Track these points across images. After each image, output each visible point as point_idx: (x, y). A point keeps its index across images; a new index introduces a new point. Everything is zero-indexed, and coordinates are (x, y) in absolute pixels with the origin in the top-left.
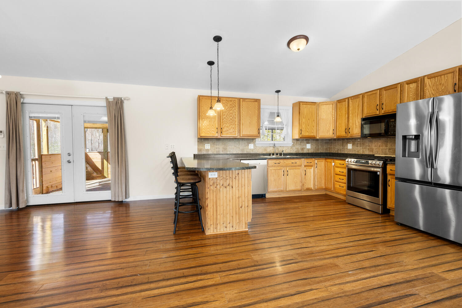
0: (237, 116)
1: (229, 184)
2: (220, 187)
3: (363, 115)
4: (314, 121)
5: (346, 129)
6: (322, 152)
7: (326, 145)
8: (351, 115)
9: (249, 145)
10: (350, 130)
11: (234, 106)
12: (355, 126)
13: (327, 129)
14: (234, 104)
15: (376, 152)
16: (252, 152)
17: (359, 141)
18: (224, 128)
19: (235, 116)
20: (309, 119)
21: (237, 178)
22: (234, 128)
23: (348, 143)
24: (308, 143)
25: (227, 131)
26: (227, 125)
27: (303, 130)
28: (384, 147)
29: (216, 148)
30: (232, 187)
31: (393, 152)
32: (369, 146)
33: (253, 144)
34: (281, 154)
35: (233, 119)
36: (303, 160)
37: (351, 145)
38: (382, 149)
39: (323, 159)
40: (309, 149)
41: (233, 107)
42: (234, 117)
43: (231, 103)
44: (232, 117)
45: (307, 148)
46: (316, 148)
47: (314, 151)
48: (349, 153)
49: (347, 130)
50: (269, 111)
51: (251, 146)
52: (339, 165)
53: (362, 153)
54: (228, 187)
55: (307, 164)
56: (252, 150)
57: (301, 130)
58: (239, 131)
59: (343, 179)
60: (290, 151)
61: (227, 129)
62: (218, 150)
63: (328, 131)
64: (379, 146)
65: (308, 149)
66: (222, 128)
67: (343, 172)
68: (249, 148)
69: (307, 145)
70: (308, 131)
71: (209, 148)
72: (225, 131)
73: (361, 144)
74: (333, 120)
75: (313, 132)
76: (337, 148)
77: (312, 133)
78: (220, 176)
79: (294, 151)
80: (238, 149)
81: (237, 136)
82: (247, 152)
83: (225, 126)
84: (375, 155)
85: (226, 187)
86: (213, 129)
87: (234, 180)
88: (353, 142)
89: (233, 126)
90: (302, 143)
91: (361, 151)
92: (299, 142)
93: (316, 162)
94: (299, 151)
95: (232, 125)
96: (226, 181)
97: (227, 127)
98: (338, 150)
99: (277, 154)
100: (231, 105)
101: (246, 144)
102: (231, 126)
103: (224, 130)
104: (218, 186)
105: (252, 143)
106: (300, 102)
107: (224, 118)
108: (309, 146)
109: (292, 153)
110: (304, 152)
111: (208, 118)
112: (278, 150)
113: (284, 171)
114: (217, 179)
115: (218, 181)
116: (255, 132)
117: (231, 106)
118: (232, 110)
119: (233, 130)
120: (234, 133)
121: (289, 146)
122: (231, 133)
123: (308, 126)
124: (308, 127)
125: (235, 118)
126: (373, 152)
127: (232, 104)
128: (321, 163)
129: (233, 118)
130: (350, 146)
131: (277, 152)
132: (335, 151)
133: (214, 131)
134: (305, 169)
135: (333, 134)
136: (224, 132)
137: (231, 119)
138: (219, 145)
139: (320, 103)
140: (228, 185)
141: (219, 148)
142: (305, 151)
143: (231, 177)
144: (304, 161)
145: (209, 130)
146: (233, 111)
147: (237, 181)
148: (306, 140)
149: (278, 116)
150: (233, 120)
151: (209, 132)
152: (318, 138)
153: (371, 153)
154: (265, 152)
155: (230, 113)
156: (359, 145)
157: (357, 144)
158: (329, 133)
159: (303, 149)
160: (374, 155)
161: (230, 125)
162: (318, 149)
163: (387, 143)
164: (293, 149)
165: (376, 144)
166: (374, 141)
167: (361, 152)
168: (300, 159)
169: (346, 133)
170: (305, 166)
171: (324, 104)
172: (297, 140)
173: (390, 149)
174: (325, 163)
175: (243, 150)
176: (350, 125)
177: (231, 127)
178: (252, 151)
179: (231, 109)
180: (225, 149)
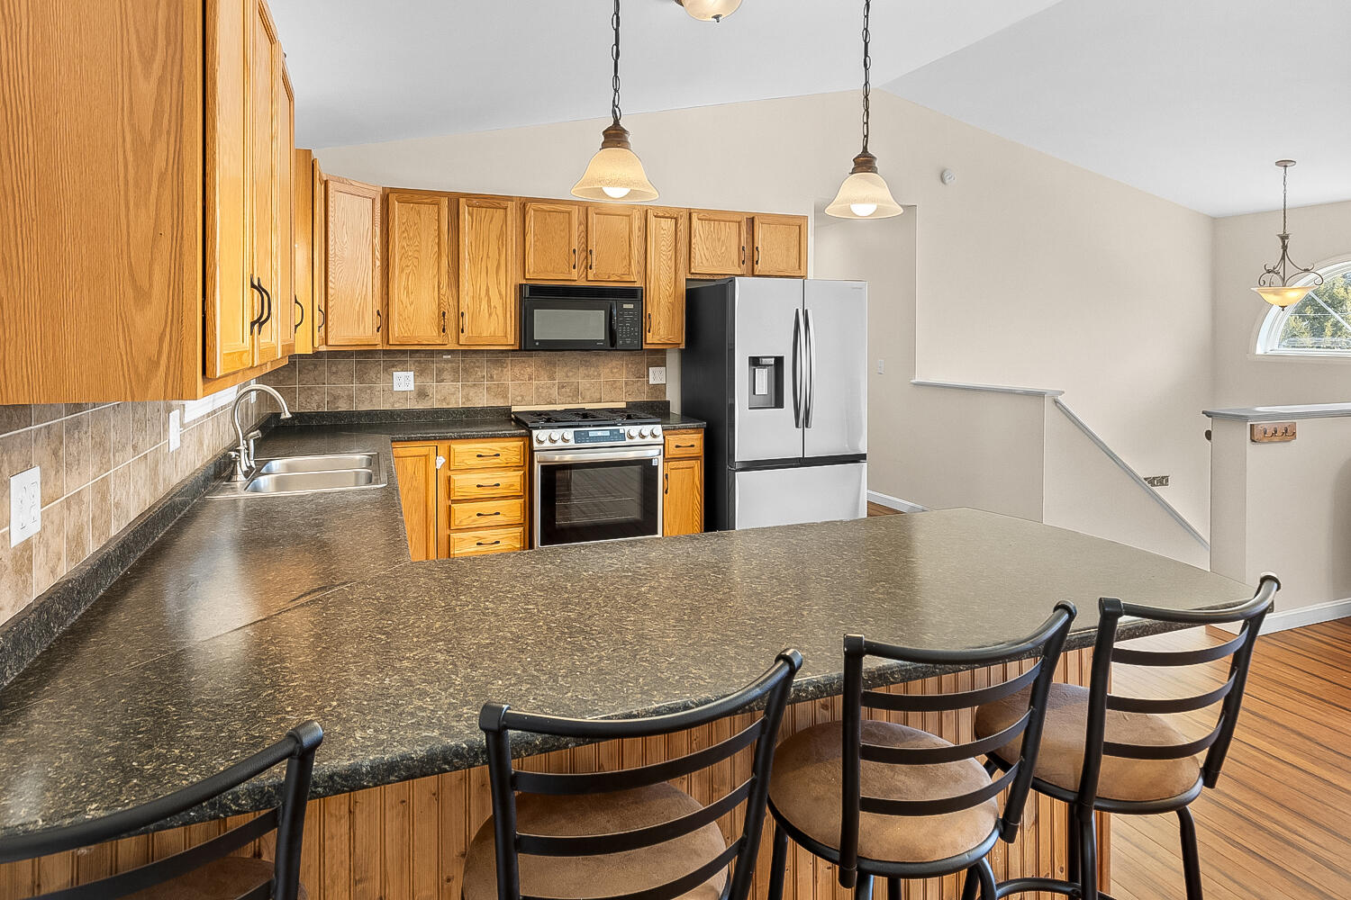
3: (527, 274)
10: (466, 323)
17: (446, 361)
23: (392, 366)
28: (545, 381)
31: (571, 394)
32: (492, 377)
37: (411, 374)
38: (537, 388)
48: (398, 406)
49: (450, 319)
52: (475, 462)
53: (463, 403)
56: (176, 459)
59: (498, 514)
64: (527, 377)
67: (498, 485)
73: (456, 371)
84: (514, 409)
88: (420, 362)
91: (456, 399)
98: (336, 397)
126: (505, 397)
130: (404, 381)
132: (314, 405)
153: (499, 403)
156: (446, 375)
157: (440, 371)
158: (362, 328)
163: (555, 366)
165: (516, 370)
167: (457, 402)
169: (443, 330)
173: (563, 387)
176: (466, 300)
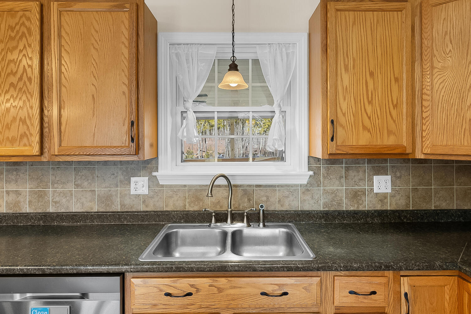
0: (37, 71)
4: (397, 80)
6: (444, 206)
9: (133, 179)
11: (23, 33)
14: (23, 24)
16: (142, 208)
19: (29, 70)
20: (372, 74)
24: (384, 172)
29: (8, 192)
33: (146, 179)
34: (254, 219)
35: (21, 84)
40: (385, 196)
41: (21, 38)
42: (25, 78)
43: (12, 22)
44: (18, 75)
45: (376, 190)
46: (415, 190)
47: (408, 204)
51: (140, 185)
56: (144, 199)
57: (332, 122)
58: (47, 135)
60: (303, 201)
65: (383, 197)
68: (133, 192)
69: (375, 178)
75: (393, 127)
77: (390, 133)
79: (316, 203)
80: (90, 194)
81: (36, 150)
82: (122, 205)
89: (23, 113)
90: (352, 173)
92: (340, 169)
93: (405, 287)
94: (339, 204)
95: (15, 108)
100: (12, 28)
101: (121, 177)
102: (13, 113)
105: (142, 173)
108: (382, 184)
109: (311, 213)
110: (361, 208)
112: (249, 200)
116: (118, 135)
117: (13, 35)
118: (15, 48)
119: (23, 129)
120: (26, 139)
121: (296, 185)
123: (370, 102)
124: (369, 109)
125: (30, 79)
127: (17, 24)
128: (432, 292)
129: (20, 79)
131: (244, 204)
137: (12, 85)
138: (17, 181)
141: (18, 193)
142: (367, 204)
146: (21, 51)
148: (372, 161)
149: (234, 67)
150: (21, 89)
152: (420, 156)
154: (194, 208)
155: (10, 61)
159: (356, 195)
161: (8, 111)
164: (312, 198)
172: (331, 161)
175: (108, 198)
177: (15, 119)
178: (144, 202)
179: (14, 43)
180: (41, 196)
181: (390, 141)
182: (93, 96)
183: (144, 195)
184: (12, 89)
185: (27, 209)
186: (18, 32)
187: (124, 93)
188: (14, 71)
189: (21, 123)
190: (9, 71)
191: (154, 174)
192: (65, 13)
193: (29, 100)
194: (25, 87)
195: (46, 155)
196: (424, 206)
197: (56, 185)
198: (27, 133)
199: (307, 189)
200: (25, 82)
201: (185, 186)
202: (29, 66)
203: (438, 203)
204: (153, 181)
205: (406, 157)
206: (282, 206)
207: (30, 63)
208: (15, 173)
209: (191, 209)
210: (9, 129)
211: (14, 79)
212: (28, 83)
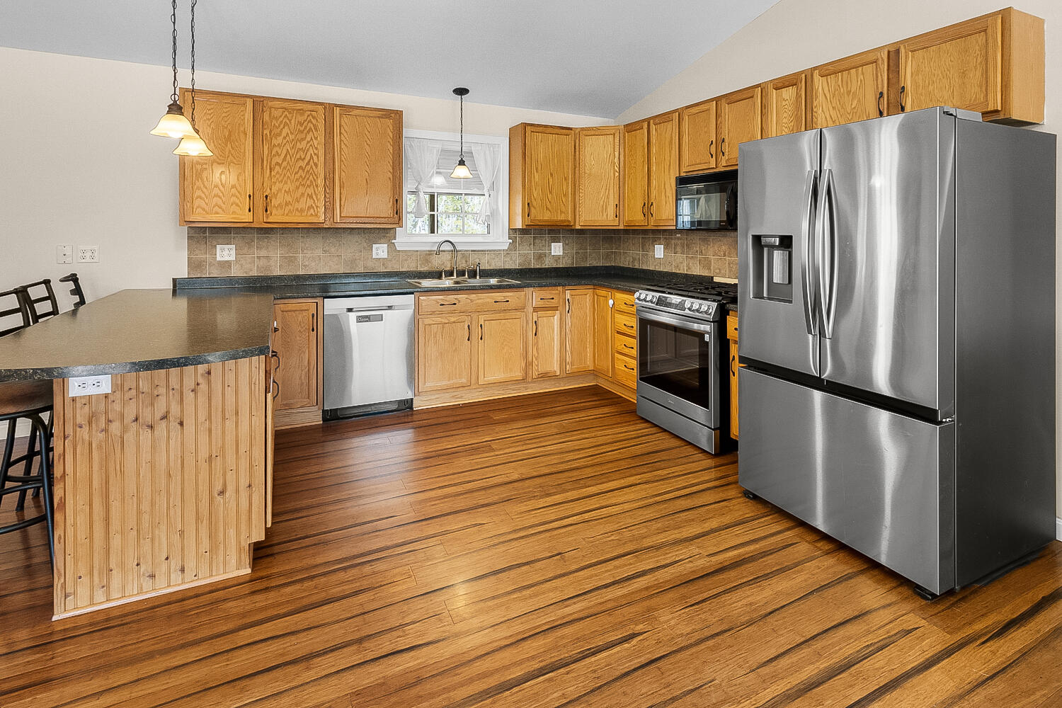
0: (322, 159)
1: (168, 412)
2: (125, 429)
3: (681, 169)
4: (565, 179)
5: (644, 205)
6: (595, 264)
7: (607, 245)
8: (654, 168)
9: (375, 246)
10: (654, 209)
11: (310, 128)
12: (663, 197)
13: (602, 203)
14: (310, 121)
15: (718, 271)
16: (383, 269)
17: (678, 238)
18: (276, 196)
19: (315, 157)
20: (552, 175)
21: (204, 386)
22: (311, 197)
23: (655, 241)
24: (556, 240)
25: (287, 204)
26: (286, 187)
27: (534, 203)
30: (181, 424)
32: (702, 252)
33: (386, 245)
34: (473, 274)
35: (308, 168)
36: (529, 291)
37: (662, 246)
38: (730, 263)
39: (589, 287)
40: (559, 257)
41: (308, 132)
42: (311, 163)
43: (301, 119)
44: (306, 161)
45: (553, 254)
46: (577, 254)
47: (572, 264)
48: (657, 268)
49: (647, 208)
50: (439, 146)
51: (380, 251)
52: (624, 307)
53: (686, 270)
54: (161, 428)
55: (541, 304)
56: (386, 262)
57: (528, 204)
58: (329, 207)
59: (631, 348)
60: (505, 262)
61: (288, 198)
62: (263, 262)
63: (605, 208)
65: (557, 258)
66: (266, 197)
67: (632, 327)
68: (375, 257)
69: (553, 244)
70: (549, 207)
71: (233, 258)
72: (280, 206)
73: (683, 246)
74: (617, 179)
75: (563, 209)
76: (630, 257)
77: (561, 212)
78: (122, 385)
79: (513, 263)
80: (337, 258)
81: (322, 219)
83: (280, 190)
85: (151, 427)
86: (234, 199)
87: (189, 397)
88: (666, 239)
89: (310, 191)
90: (538, 241)
91: (684, 266)
92: (530, 237)
93: (568, 296)
94: (529, 264)
95: (303, 185)
96: (152, 404)
97: (287, 192)
98: (634, 259)
99: (461, 273)
100: (301, 124)
101: (364, 244)
102: (301, 190)
103: (275, 202)
104: (115, 428)
105: (382, 241)
106: (525, 125)
107: (277, 164)
108: (557, 249)
109: (510, 269)
110: (543, 266)
111: (215, 164)
112: (466, 261)
113: (469, 326)
114: (111, 398)
115: (117, 407)
116: (385, 209)
117: (301, 128)
118: (303, 139)
119: (310, 202)
120: (312, 210)
121: (500, 250)
122: (302, 211)
123: (550, 193)
124: (550, 196)
125: (316, 165)
127: (305, 121)
128: (581, 298)
129: (308, 163)
130: (659, 251)
131: (462, 265)
133: (237, 205)
134: (535, 319)
135: (616, 217)
136: (277, 208)
137: (301, 168)
138: (267, 248)
139: (582, 129)
140: (164, 417)
142: (548, 263)
143: (177, 387)
144: (533, 296)
145: (220, 202)
146: (308, 142)
147: (202, 399)
148: (550, 231)
149: (462, 163)
150: (308, 171)
151: (220, 207)
152: (578, 227)
154: (424, 269)
155: (299, 149)
156: (679, 249)
157: (676, 245)
158: (605, 216)
159: (540, 257)
160: (712, 278)
161: (298, 188)
162: (585, 258)
164: (511, 259)
165: (716, 248)
166: (711, 240)
168: (521, 289)
169: (644, 215)
170: (536, 309)
171: (593, 133)
172: (524, 231)
174: (594, 298)
175: (352, 263)
176: (654, 193)
177: (303, 194)
178: (383, 264)
179: (301, 136)
180: (291, 260)
181: (562, 217)
182: (366, 180)
183: (384, 259)
184: (301, 171)
185: (277, 272)
186: (306, 127)
187: (390, 178)
188: (303, 157)
189: (308, 199)
190: (298, 156)
191: (393, 241)
192: (344, 116)
193: (315, 180)
194: (311, 170)
195: (327, 223)
196: (583, 265)
197: (305, 251)
198: (314, 205)
199: (507, 253)
200: (312, 167)
201: (417, 251)
202: (315, 154)
203: (591, 262)
204: (392, 246)
205: (570, 228)
206: (490, 266)
207: (316, 152)
208: (266, 240)
209: (422, 269)
210: (298, 202)
211: (303, 164)
212: (314, 167)
